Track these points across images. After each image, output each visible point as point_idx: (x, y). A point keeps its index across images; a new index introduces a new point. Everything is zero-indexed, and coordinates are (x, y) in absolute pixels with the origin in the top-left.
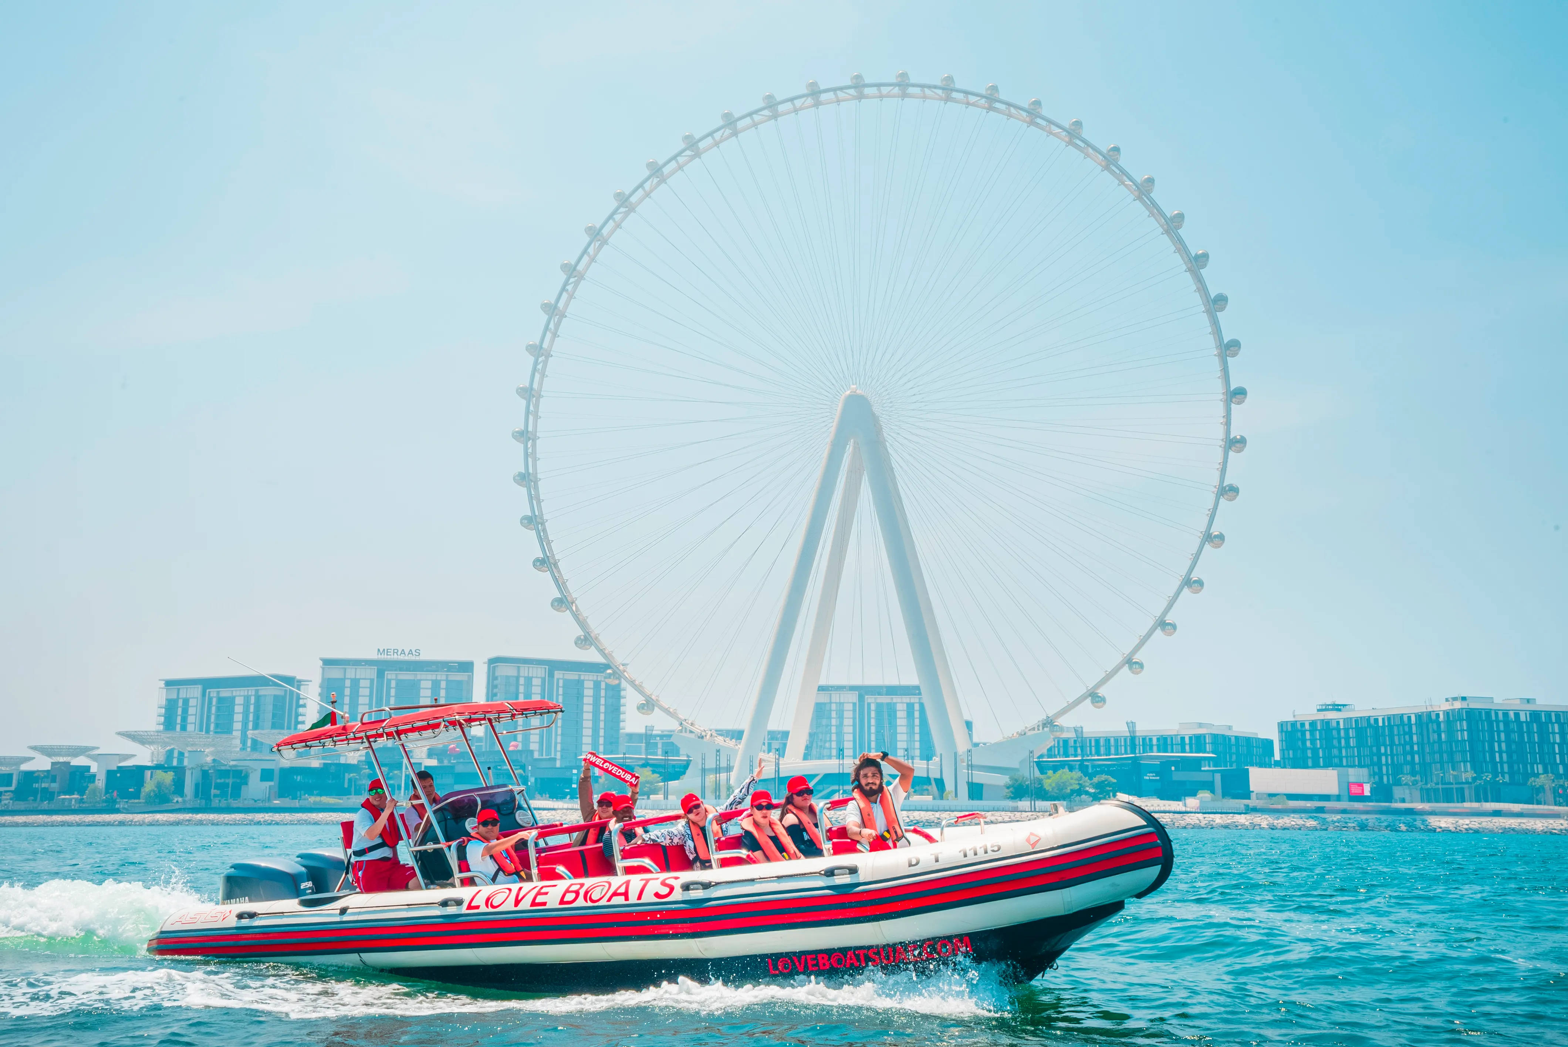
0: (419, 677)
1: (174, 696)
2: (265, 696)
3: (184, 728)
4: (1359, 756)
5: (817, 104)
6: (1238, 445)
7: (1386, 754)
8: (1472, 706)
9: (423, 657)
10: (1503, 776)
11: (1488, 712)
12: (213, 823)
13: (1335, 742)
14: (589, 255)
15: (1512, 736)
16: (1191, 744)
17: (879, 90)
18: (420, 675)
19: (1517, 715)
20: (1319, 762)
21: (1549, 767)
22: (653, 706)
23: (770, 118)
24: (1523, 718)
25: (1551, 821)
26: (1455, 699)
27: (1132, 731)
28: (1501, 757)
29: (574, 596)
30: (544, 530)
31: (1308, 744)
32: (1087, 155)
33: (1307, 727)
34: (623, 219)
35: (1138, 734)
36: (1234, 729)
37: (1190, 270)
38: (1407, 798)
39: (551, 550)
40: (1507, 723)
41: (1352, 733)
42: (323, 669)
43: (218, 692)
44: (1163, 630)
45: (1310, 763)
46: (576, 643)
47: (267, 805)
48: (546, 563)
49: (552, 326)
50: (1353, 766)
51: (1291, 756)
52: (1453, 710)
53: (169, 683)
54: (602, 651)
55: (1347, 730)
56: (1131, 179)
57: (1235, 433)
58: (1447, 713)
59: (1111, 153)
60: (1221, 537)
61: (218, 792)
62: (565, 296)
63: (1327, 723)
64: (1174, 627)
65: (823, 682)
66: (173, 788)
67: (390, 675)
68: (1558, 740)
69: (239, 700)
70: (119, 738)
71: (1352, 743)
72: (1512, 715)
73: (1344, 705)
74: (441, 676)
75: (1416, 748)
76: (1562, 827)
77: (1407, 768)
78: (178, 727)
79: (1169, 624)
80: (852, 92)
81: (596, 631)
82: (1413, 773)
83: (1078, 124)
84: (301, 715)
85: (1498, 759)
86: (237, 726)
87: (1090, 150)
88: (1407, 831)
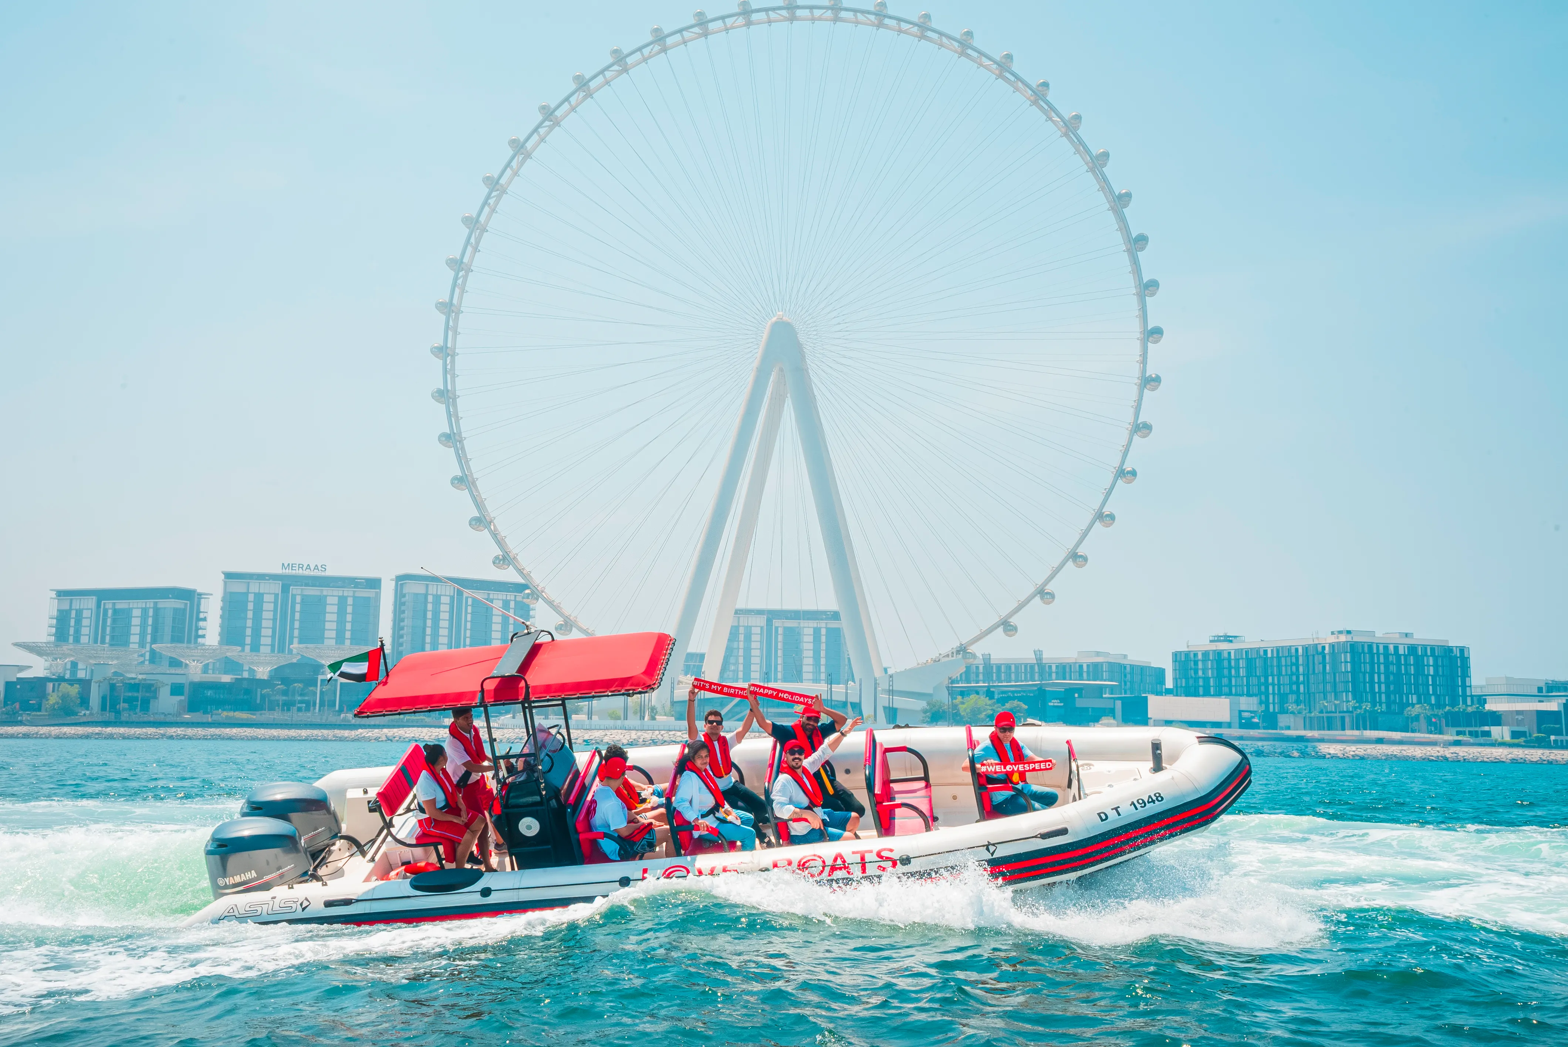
0: (325, 593)
1: (66, 606)
2: (165, 608)
3: (77, 640)
4: (1248, 685)
5: (749, 24)
6: (1153, 383)
7: (1273, 684)
8: (1355, 639)
9: (328, 573)
10: (1380, 705)
11: (1370, 646)
12: (124, 737)
13: (1226, 672)
14: (512, 168)
15: (1391, 667)
16: (1088, 672)
17: (812, 13)
18: (326, 591)
19: (1396, 648)
20: (1210, 691)
21: (1423, 698)
22: (572, 626)
23: (700, 36)
24: (1401, 652)
25: (1429, 748)
26: (1340, 632)
27: (1039, 659)
28: (1380, 688)
29: (492, 515)
30: (463, 448)
31: (1200, 673)
32: (1017, 89)
33: (1200, 657)
34: (548, 133)
35: (1044, 662)
36: (1129, 658)
37: (1112, 209)
38: (1292, 725)
39: (469, 468)
40: (1386, 655)
41: (1242, 663)
42: (225, 583)
43: (114, 603)
44: (1074, 561)
45: (1201, 692)
46: (494, 563)
47: (178, 719)
48: (464, 481)
49: (473, 240)
50: (1242, 695)
51: (1184, 685)
52: (1338, 643)
53: (61, 594)
54: (520, 571)
55: (1237, 660)
56: (1058, 115)
57: (1151, 372)
58: (1332, 646)
59: (1040, 88)
60: (1134, 473)
61: (126, 705)
62: (487, 209)
63: (1219, 653)
64: (1085, 559)
65: (741, 605)
66: (78, 701)
67: (294, 590)
68: (1432, 672)
69: (137, 613)
70: (15, 649)
71: (1242, 672)
72: (1391, 647)
73: (1235, 637)
74: (348, 592)
75: (1301, 678)
76: (1439, 754)
77: (1292, 698)
78: (71, 639)
79: (1081, 556)
80: (784, 13)
81: (514, 552)
82: (1298, 702)
83: (1009, 57)
84: (201, 629)
85: (1377, 690)
86: (135, 639)
87: (1020, 84)
88: (1300, 757)
